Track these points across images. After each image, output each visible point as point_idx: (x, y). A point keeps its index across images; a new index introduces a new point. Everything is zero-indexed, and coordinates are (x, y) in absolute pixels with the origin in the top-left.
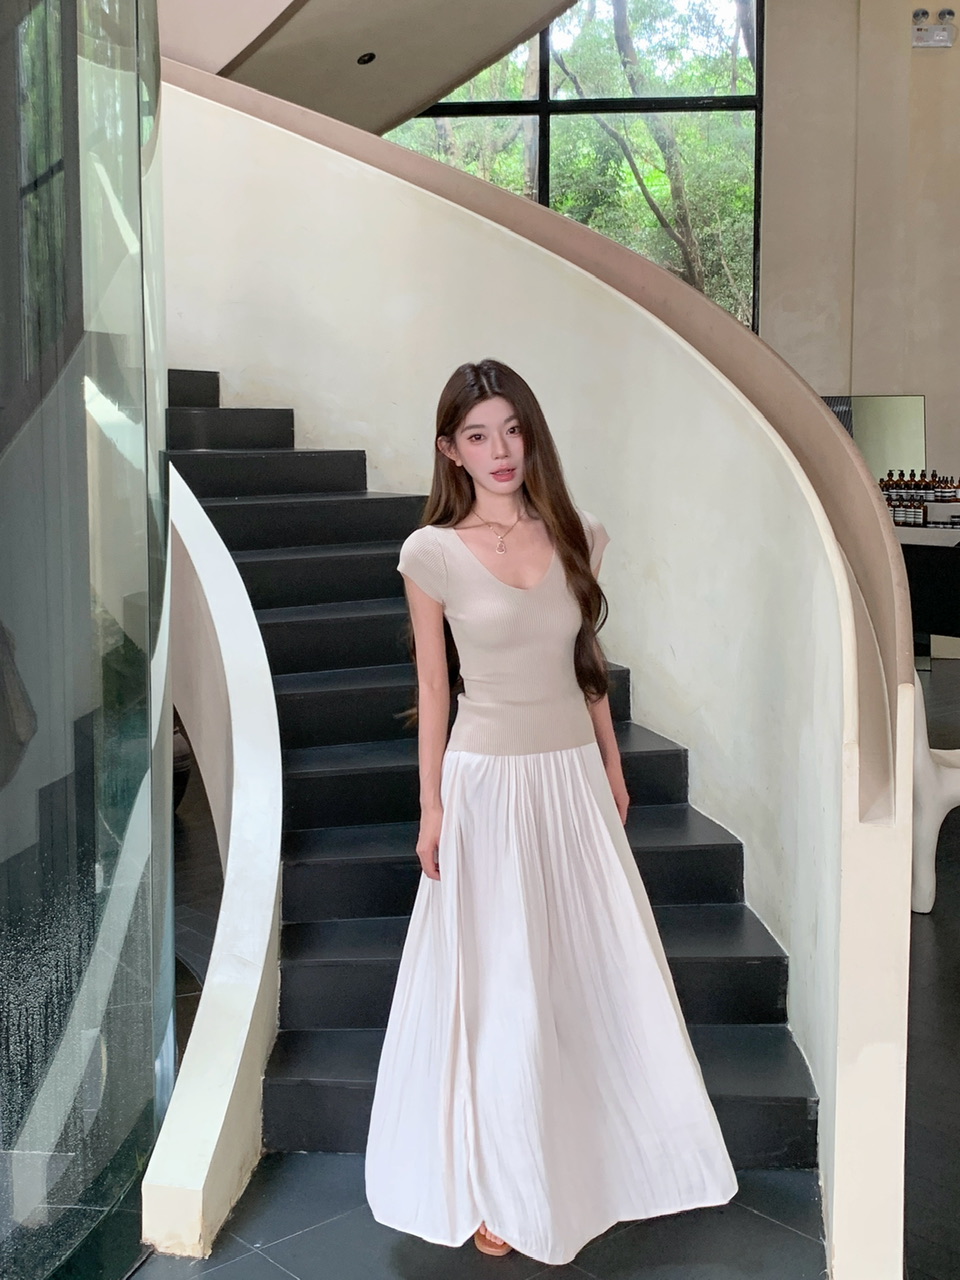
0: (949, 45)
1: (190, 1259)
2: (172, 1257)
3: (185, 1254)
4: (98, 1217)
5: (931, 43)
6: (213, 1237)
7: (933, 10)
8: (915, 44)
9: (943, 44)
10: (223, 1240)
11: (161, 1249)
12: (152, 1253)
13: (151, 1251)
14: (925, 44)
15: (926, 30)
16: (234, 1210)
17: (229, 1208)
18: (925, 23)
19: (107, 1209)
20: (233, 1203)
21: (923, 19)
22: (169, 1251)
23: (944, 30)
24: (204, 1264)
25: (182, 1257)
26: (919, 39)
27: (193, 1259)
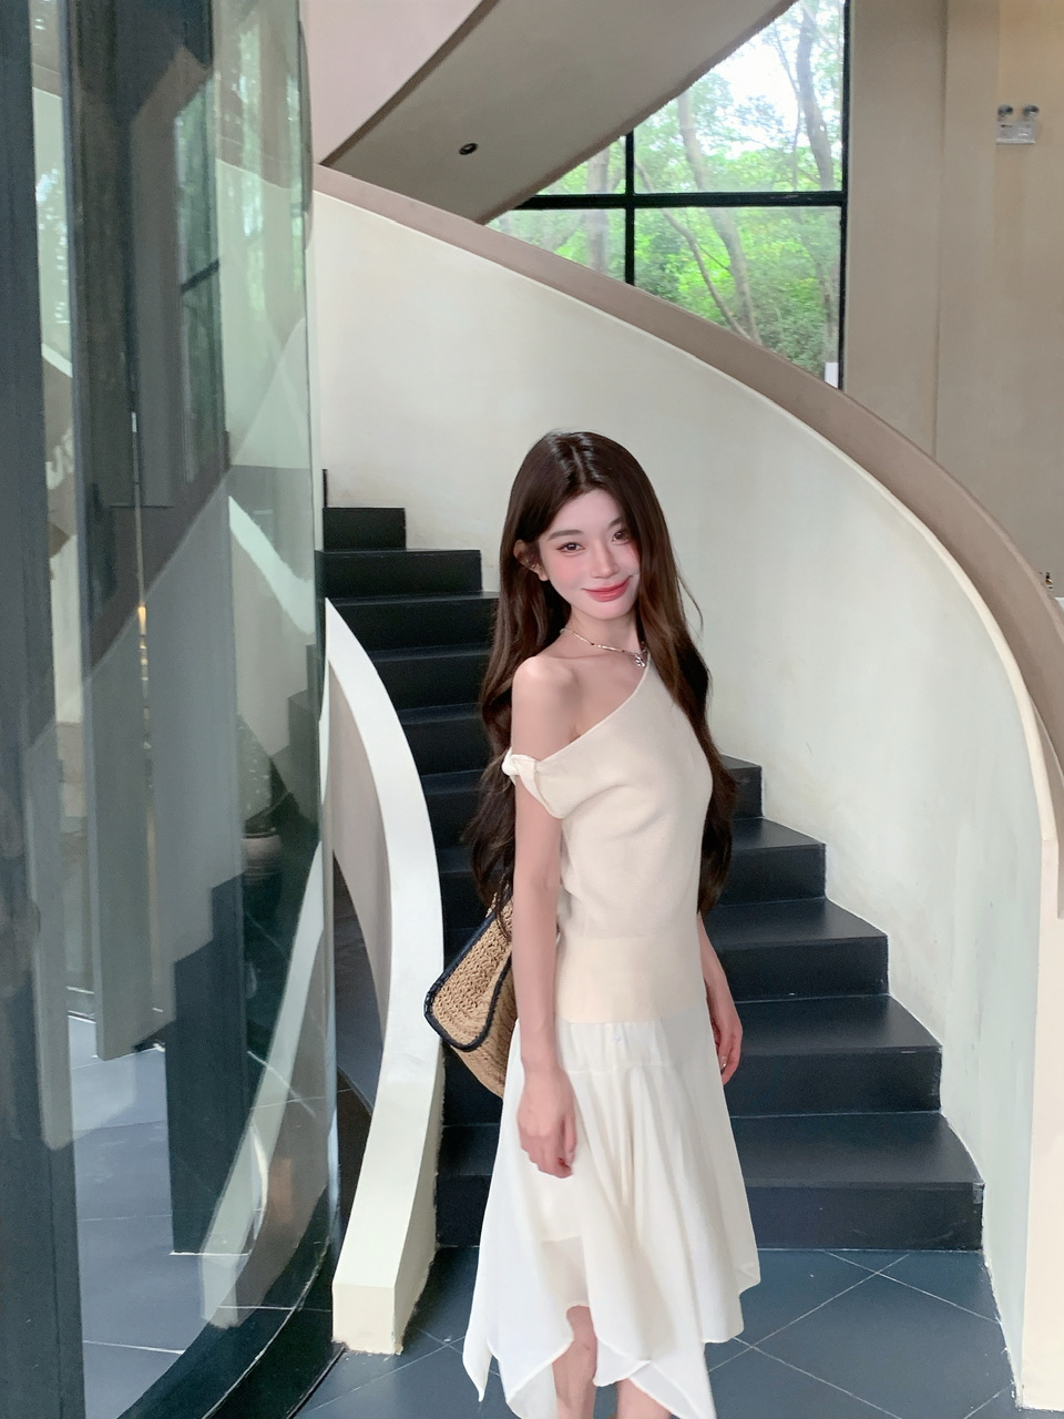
0: (1032, 142)
1: (382, 1356)
2: (364, 1355)
3: (378, 1352)
5: (1015, 140)
6: (402, 1333)
7: (1018, 106)
8: (999, 140)
9: (1026, 141)
10: (412, 1336)
11: (353, 1346)
13: (344, 1348)
14: (1008, 141)
15: (1010, 127)
16: (418, 1305)
17: (414, 1303)
18: (1010, 119)
20: (417, 1299)
21: (1008, 116)
22: (362, 1349)
23: (1028, 126)
24: (398, 1360)
25: (374, 1355)
26: (1004, 135)
27: (385, 1356)
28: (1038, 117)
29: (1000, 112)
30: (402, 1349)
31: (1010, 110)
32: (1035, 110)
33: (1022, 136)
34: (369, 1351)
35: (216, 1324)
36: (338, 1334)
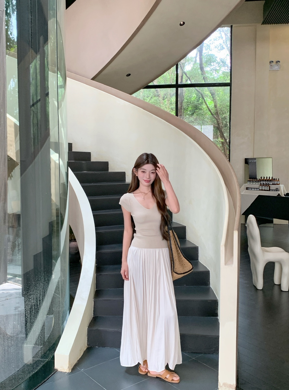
0: (279, 69)
1: (66, 372)
2: (62, 372)
3: (65, 371)
4: (45, 362)
5: (274, 69)
6: (72, 367)
7: (275, 61)
8: (270, 69)
9: (277, 69)
10: (74, 368)
11: (59, 370)
12: (57, 371)
13: (57, 370)
14: (272, 69)
15: (273, 66)
16: (78, 361)
17: (77, 360)
18: (273, 64)
19: (47, 360)
20: (78, 359)
21: (272, 63)
22: (61, 371)
23: (277, 66)
24: (69, 374)
25: (64, 372)
26: (271, 68)
28: (280, 63)
29: (270, 62)
30: (71, 371)
31: (273, 62)
32: (279, 62)
33: (276, 68)
36: (56, 367)
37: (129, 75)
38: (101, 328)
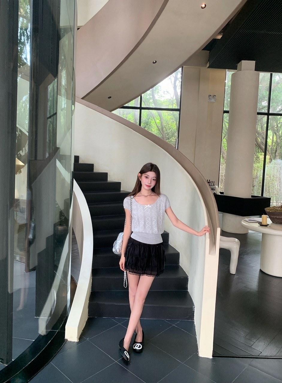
0: (215, 102)
5: (211, 101)
6: (79, 337)
10: (82, 337)
11: (69, 340)
13: (67, 340)
14: (210, 101)
15: (211, 99)
16: (83, 330)
19: (57, 331)
27: (75, 342)
29: (209, 96)
30: (79, 341)
31: (211, 96)
32: (215, 96)
33: (213, 100)
34: (72, 341)
35: (41, 334)
36: (66, 337)
37: (111, 97)
38: (99, 302)
